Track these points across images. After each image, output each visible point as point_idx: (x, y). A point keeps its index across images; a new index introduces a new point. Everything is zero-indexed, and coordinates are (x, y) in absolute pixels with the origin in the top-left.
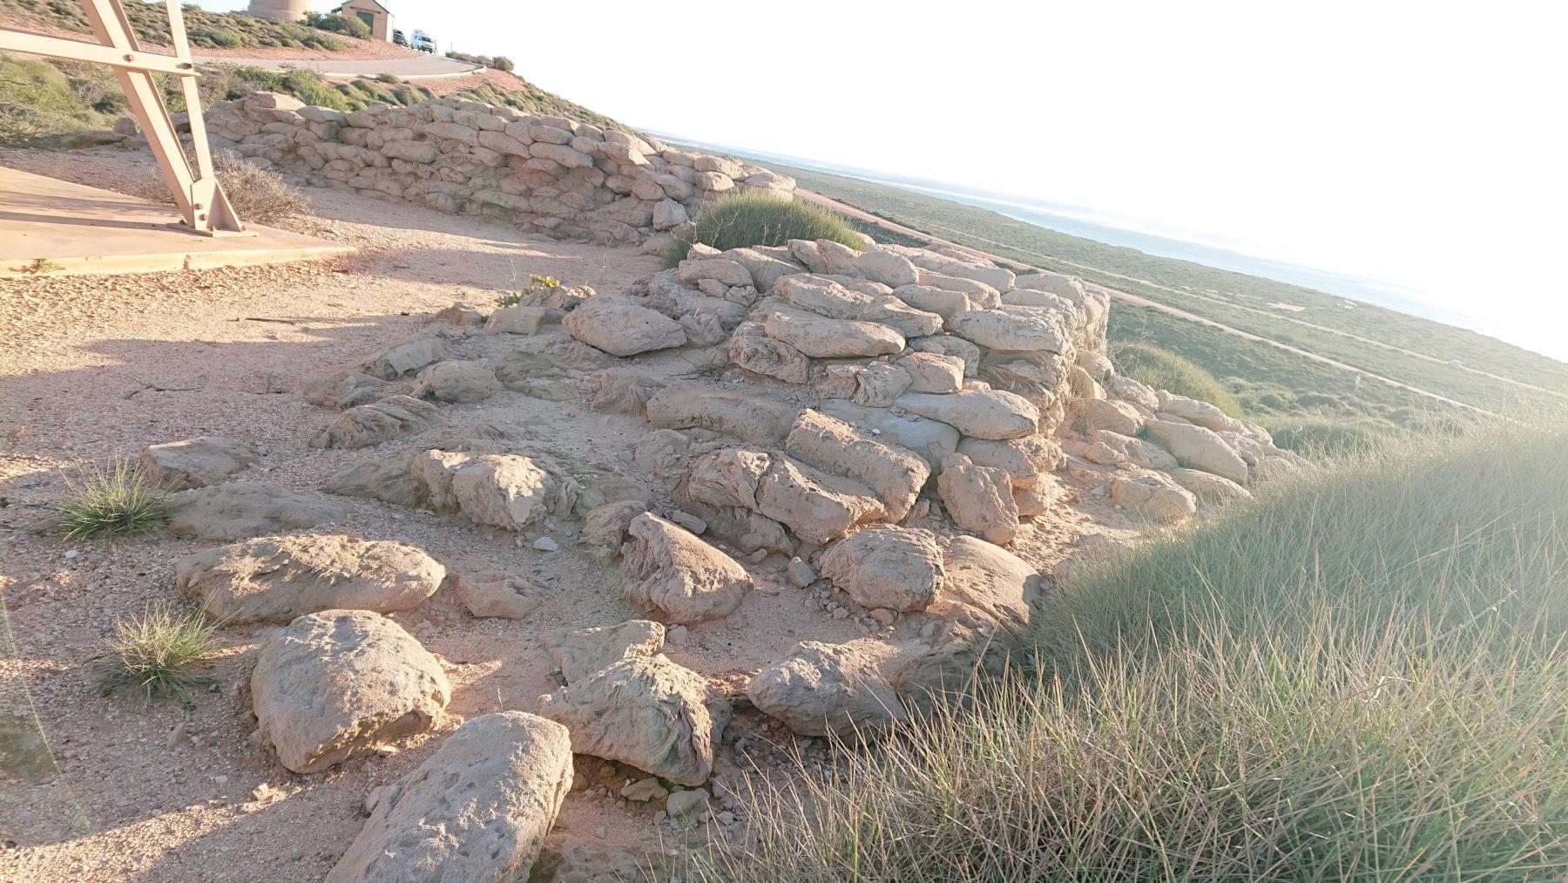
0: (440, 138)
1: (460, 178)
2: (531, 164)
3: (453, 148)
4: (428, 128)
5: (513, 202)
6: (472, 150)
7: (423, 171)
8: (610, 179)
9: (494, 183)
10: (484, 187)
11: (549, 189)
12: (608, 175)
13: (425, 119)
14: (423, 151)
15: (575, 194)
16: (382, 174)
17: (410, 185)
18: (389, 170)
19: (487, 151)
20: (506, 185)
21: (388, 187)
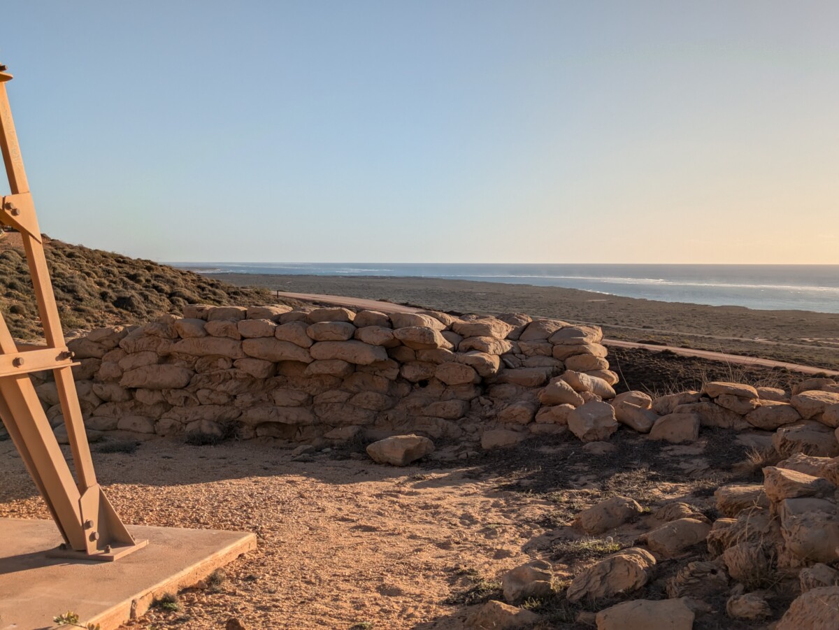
0: (193, 356)
1: (224, 399)
2: (314, 369)
3: (209, 365)
4: (176, 347)
5: (294, 416)
6: (235, 364)
7: (174, 397)
8: (406, 368)
9: (264, 397)
10: (254, 404)
11: (336, 393)
12: (402, 364)
13: (170, 338)
14: (172, 375)
15: (369, 393)
16: (123, 410)
17: (160, 416)
18: (132, 403)
19: (257, 362)
20: (281, 396)
21: (134, 424)
